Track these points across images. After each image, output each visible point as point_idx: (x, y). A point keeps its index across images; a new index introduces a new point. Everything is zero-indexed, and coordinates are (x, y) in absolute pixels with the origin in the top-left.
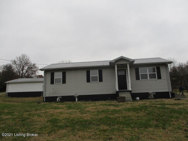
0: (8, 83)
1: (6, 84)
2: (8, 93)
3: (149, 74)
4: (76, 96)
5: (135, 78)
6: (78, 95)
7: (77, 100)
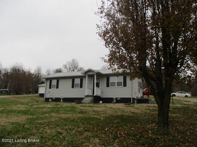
0: (40, 86)
1: (38, 87)
2: (40, 94)
3: (117, 82)
4: (62, 98)
5: (106, 86)
6: (63, 97)
7: (62, 101)
